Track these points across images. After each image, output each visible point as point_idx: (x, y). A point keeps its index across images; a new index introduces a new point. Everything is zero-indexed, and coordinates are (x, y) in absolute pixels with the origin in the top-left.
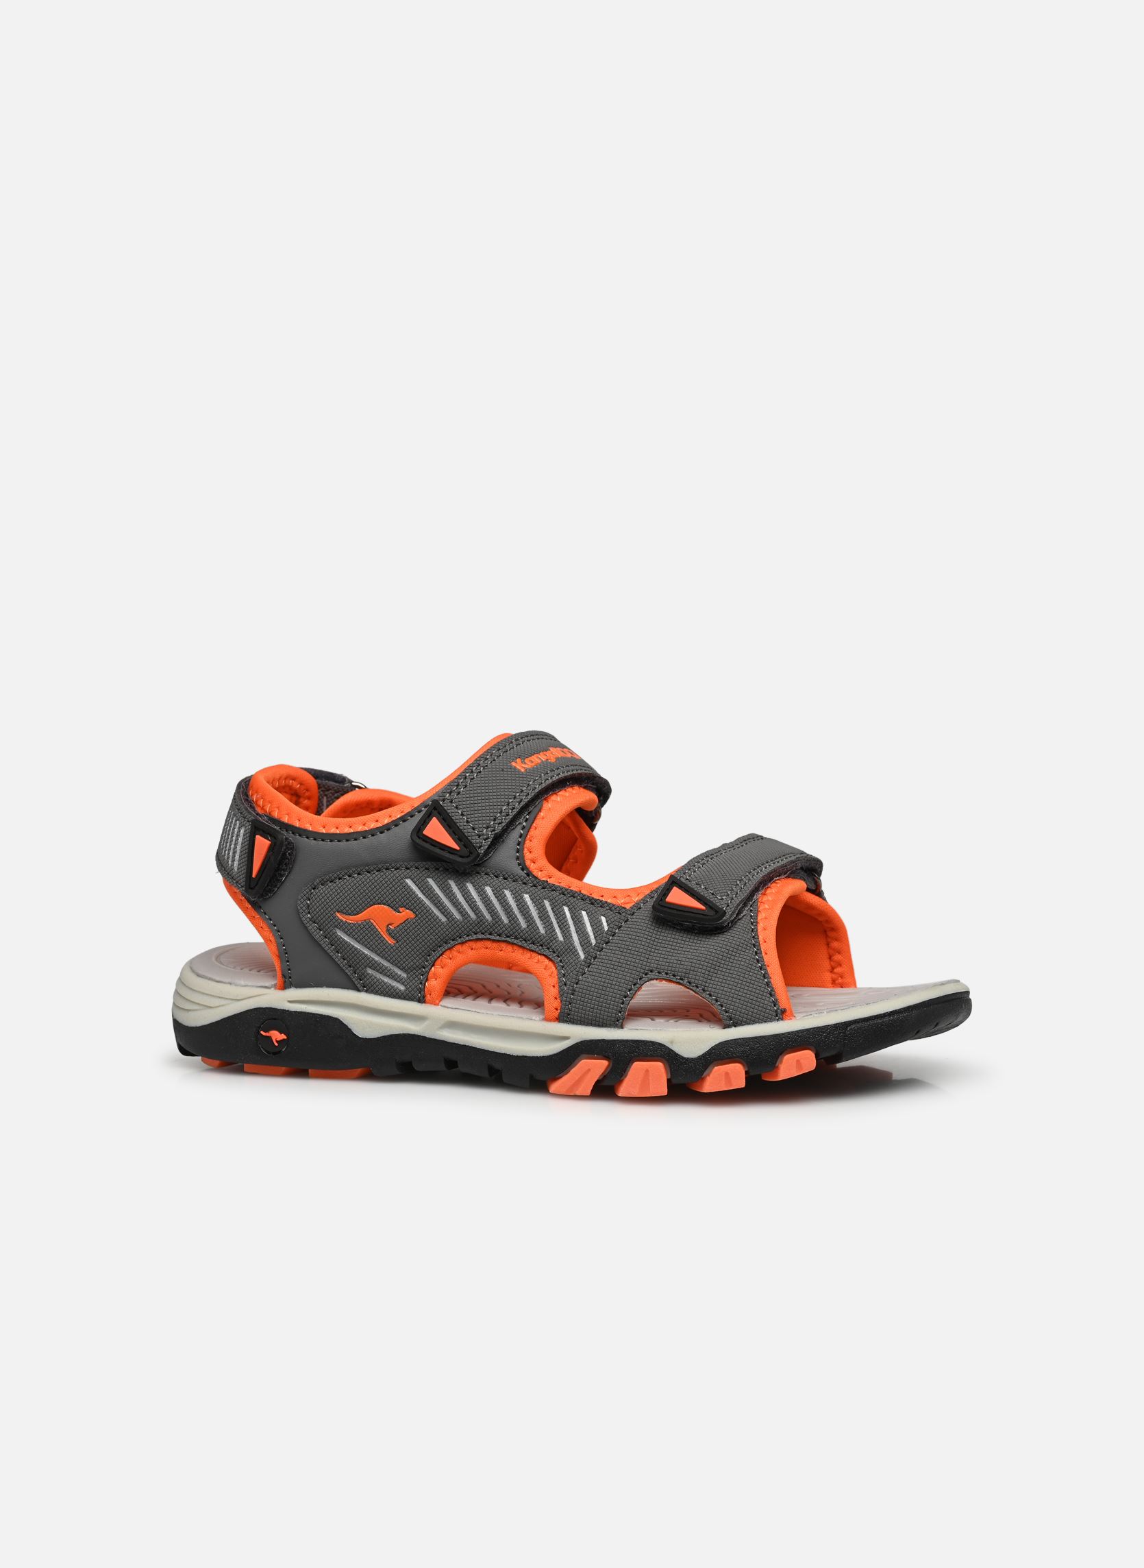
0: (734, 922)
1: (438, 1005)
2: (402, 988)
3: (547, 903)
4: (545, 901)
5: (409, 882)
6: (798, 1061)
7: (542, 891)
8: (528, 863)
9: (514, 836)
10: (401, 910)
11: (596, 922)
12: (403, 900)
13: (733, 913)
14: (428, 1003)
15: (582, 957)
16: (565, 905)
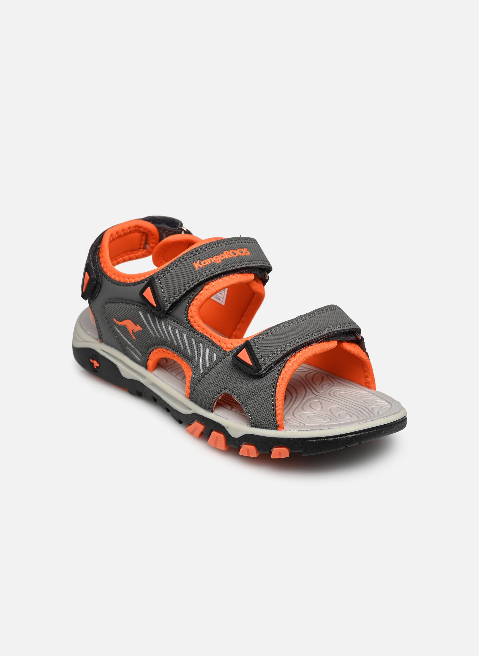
0: (266, 374)
1: (152, 372)
2: (139, 359)
3: (193, 340)
4: (193, 339)
5: (140, 313)
6: (280, 452)
7: (192, 333)
8: (189, 318)
9: (185, 303)
10: (137, 325)
11: (211, 356)
12: (137, 321)
13: (266, 369)
14: (148, 370)
15: (202, 371)
16: (201, 343)
